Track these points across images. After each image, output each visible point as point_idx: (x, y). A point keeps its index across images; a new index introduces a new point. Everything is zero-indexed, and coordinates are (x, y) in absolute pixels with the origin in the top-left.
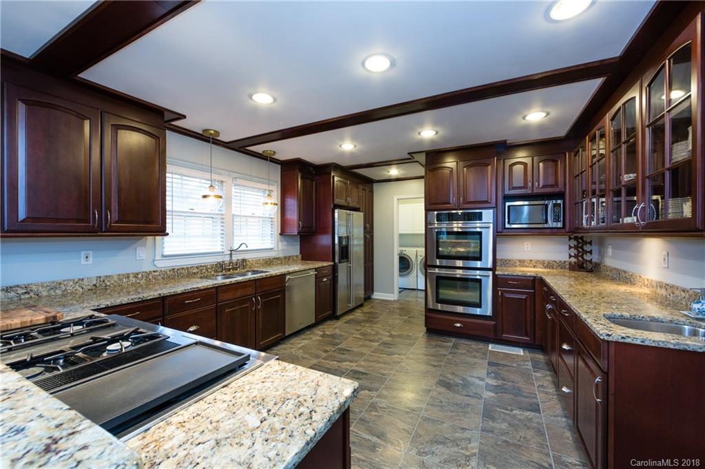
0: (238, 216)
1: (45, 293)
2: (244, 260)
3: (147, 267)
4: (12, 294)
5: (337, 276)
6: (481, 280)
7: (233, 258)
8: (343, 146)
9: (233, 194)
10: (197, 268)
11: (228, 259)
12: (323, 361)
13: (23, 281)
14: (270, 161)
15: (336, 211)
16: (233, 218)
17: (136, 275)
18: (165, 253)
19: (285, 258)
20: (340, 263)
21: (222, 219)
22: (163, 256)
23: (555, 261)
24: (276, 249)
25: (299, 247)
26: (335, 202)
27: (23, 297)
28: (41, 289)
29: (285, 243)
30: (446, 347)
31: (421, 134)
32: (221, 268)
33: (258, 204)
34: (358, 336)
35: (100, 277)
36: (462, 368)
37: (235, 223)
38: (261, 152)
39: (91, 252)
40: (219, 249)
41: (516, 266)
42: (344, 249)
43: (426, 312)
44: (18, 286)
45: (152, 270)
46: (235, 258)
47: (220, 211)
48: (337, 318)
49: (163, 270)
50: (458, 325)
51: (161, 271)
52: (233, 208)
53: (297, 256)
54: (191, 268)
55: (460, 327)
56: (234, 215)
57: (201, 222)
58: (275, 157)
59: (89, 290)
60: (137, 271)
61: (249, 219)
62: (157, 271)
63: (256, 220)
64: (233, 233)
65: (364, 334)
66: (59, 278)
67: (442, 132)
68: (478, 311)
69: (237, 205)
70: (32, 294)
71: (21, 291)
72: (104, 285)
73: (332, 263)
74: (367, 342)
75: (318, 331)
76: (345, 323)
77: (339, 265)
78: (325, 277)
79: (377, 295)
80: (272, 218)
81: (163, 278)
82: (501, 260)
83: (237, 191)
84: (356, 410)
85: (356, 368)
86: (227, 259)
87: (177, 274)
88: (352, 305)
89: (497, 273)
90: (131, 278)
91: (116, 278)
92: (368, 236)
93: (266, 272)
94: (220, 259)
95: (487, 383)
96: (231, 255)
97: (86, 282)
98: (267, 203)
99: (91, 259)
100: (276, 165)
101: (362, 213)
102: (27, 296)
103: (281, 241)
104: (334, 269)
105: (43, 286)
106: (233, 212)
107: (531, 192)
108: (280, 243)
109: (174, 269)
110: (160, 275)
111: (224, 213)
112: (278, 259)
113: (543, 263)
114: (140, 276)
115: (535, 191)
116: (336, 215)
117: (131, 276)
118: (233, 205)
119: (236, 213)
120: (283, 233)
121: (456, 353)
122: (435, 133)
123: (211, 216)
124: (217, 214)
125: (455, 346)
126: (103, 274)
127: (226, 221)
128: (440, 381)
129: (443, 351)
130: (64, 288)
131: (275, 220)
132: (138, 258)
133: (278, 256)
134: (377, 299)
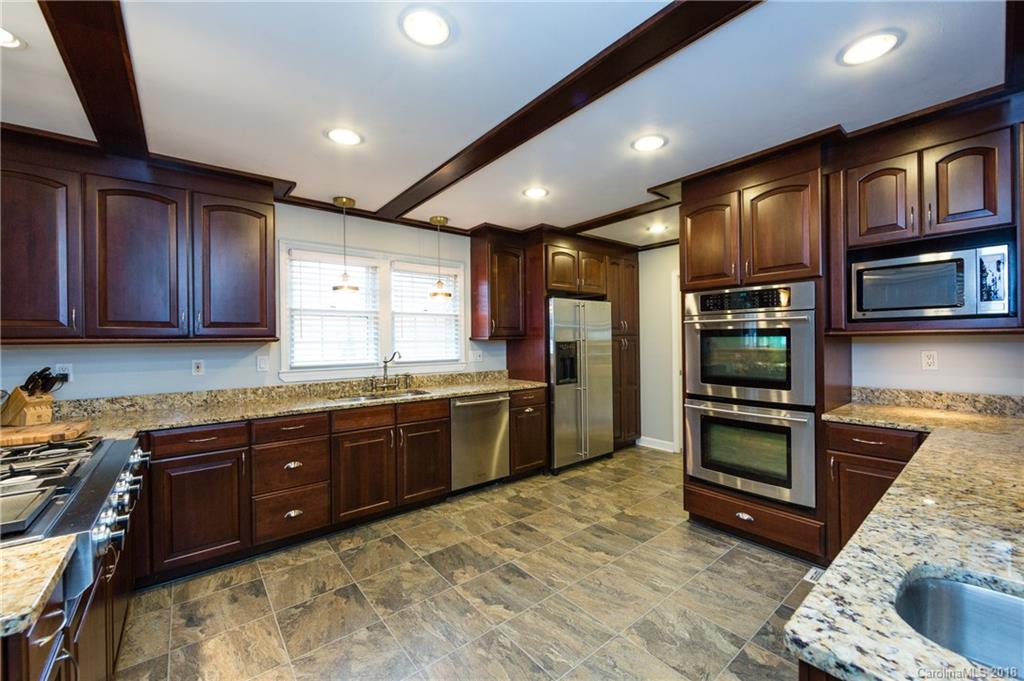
0: (399, 313)
1: (150, 407)
2: (407, 376)
3: (271, 382)
4: (117, 406)
5: (553, 405)
6: (789, 429)
7: (388, 373)
8: (528, 193)
9: (393, 283)
10: (337, 384)
11: (382, 373)
12: (480, 539)
13: (128, 393)
14: (441, 230)
15: (552, 301)
16: (393, 319)
17: (255, 392)
18: (296, 365)
19: (479, 374)
20: (558, 384)
21: (376, 318)
22: (292, 368)
23: (1008, 398)
24: (463, 361)
25: (505, 358)
26: (550, 287)
27: (128, 409)
28: (146, 402)
29: (480, 352)
30: (710, 556)
31: (637, 146)
32: (371, 385)
33: (425, 295)
34: (566, 508)
35: (211, 391)
36: (712, 607)
37: (396, 324)
38: (428, 221)
39: (202, 361)
40: (372, 359)
41: (898, 405)
42: (568, 362)
43: (685, 482)
44: (123, 398)
45: (276, 385)
46: (391, 373)
47: (374, 307)
48: (556, 472)
49: (290, 385)
50: (745, 516)
51: (287, 387)
52: (393, 304)
53: (500, 372)
54: (328, 384)
55: (748, 521)
56: (393, 313)
57: (346, 323)
58: (449, 224)
59: (199, 406)
60: (256, 386)
61: (419, 318)
62: (281, 387)
63: (431, 319)
64: (393, 338)
65: (575, 506)
66: (166, 390)
67: (675, 137)
68: (786, 495)
69: (397, 299)
70: (137, 407)
71: (126, 403)
72: (216, 401)
73: (545, 385)
74: (571, 520)
75: (510, 491)
76: (564, 482)
77: (556, 387)
78: (529, 405)
79: (645, 442)
80: (456, 316)
81: (290, 396)
82: (862, 390)
83: (398, 278)
84: (458, 636)
85: (516, 562)
86: (380, 374)
87: (307, 391)
88: (584, 455)
89: (825, 417)
90: (249, 395)
91: (230, 393)
92: (624, 341)
93: (425, 393)
94: (369, 374)
95: (744, 654)
96: (385, 367)
97: (195, 396)
98: (435, 294)
99: (203, 371)
100: (463, 237)
101: (609, 304)
102: (132, 409)
103: (473, 349)
104: (549, 392)
105: (148, 400)
106: (394, 309)
107: (916, 233)
108: (470, 353)
109: (304, 385)
110: (285, 392)
111: (378, 310)
112: (466, 375)
113: (972, 400)
114: (260, 392)
115: (928, 231)
116: (551, 307)
117: (249, 391)
118: (393, 299)
119: (398, 310)
120: (475, 337)
121: (719, 573)
122: (662, 142)
123: (359, 315)
124: (371, 312)
125: (729, 559)
126: (215, 386)
127: (383, 322)
128: (645, 622)
129: (697, 563)
130: (171, 402)
131: (461, 319)
132: (259, 370)
133: (466, 372)
134: (647, 448)
